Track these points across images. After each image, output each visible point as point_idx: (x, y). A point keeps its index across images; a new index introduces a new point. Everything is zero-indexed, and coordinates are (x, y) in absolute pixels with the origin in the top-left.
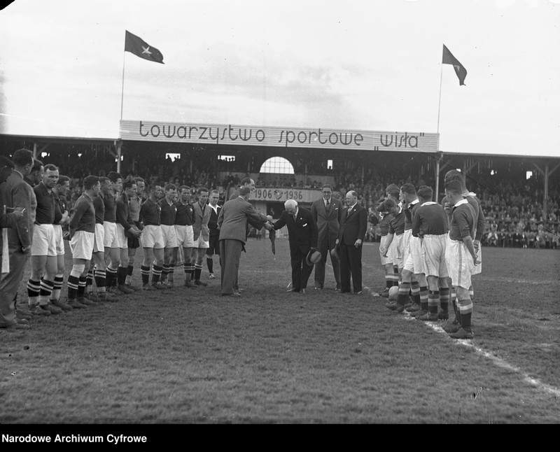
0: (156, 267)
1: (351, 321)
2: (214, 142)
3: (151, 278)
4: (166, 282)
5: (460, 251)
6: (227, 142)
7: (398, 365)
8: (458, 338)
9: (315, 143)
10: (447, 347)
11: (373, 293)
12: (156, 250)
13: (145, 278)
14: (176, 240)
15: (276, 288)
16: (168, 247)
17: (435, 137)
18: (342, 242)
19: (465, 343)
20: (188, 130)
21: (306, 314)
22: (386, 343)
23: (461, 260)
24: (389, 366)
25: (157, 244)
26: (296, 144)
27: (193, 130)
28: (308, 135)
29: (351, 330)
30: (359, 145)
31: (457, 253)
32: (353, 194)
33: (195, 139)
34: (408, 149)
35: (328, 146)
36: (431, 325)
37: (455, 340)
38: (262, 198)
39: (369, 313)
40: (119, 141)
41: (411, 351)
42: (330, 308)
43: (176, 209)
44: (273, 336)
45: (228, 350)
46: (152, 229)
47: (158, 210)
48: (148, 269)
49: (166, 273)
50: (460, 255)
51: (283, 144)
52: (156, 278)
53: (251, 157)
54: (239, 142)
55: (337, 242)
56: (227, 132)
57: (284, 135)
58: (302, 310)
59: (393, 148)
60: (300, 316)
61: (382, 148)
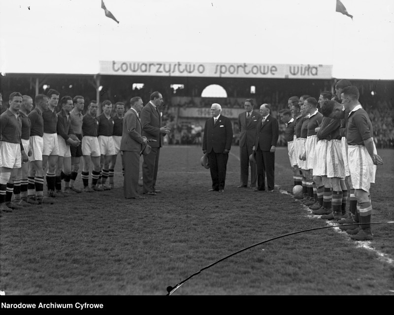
0: (94, 173)
1: (259, 221)
2: (167, 74)
3: (90, 182)
4: (107, 185)
5: (360, 155)
6: (177, 74)
7: (300, 280)
8: (358, 240)
9: (241, 74)
10: (349, 252)
11: (281, 191)
12: (93, 157)
13: (86, 182)
14: (114, 149)
15: (200, 187)
16: (107, 155)
17: (329, 67)
18: (258, 148)
19: (365, 245)
20: (148, 65)
21: (219, 214)
22: (288, 249)
23: (361, 164)
24: (290, 282)
25: (93, 153)
26: (227, 75)
27: (152, 66)
28: (236, 68)
29: (257, 231)
30: (273, 74)
31: (358, 157)
32: (266, 106)
33: (153, 72)
34: (311, 77)
35: (251, 76)
36: (331, 224)
37: (356, 242)
38: (203, 116)
39: (276, 211)
40: (98, 75)
41: (314, 258)
42: (242, 207)
43: (113, 122)
44: (181, 241)
45: (128, 261)
46: (88, 140)
47: (96, 123)
48: (87, 174)
49: (106, 177)
50: (361, 159)
51: (217, 75)
52: (95, 182)
53: (194, 85)
54: (185, 74)
55: (254, 148)
56: (177, 67)
57: (219, 68)
58: (217, 210)
59: (299, 76)
60: (213, 216)
61: (291, 77)
